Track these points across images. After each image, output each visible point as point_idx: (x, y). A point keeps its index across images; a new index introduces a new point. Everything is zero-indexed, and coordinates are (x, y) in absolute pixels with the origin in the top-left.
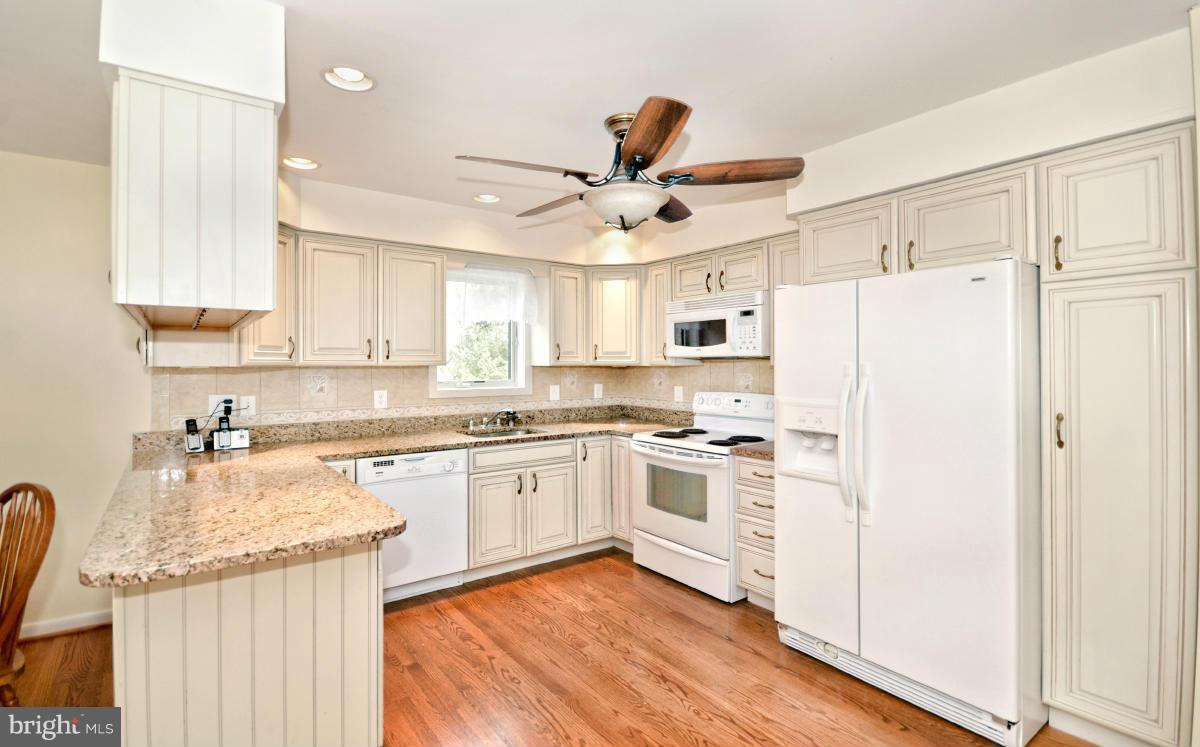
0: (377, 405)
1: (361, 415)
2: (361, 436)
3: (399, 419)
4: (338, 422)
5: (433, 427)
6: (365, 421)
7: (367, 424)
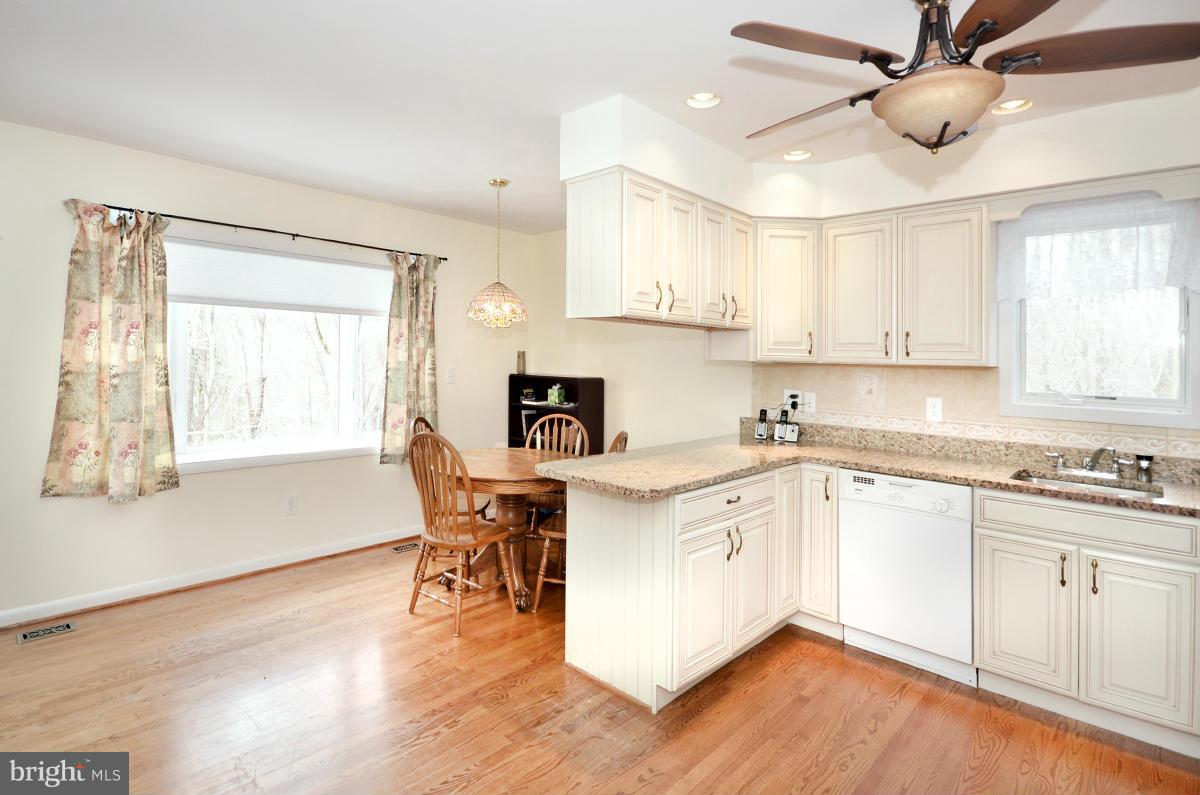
0: (930, 417)
1: (910, 427)
2: (908, 453)
3: (954, 439)
4: (885, 432)
5: (1004, 458)
6: (915, 435)
7: (915, 439)
